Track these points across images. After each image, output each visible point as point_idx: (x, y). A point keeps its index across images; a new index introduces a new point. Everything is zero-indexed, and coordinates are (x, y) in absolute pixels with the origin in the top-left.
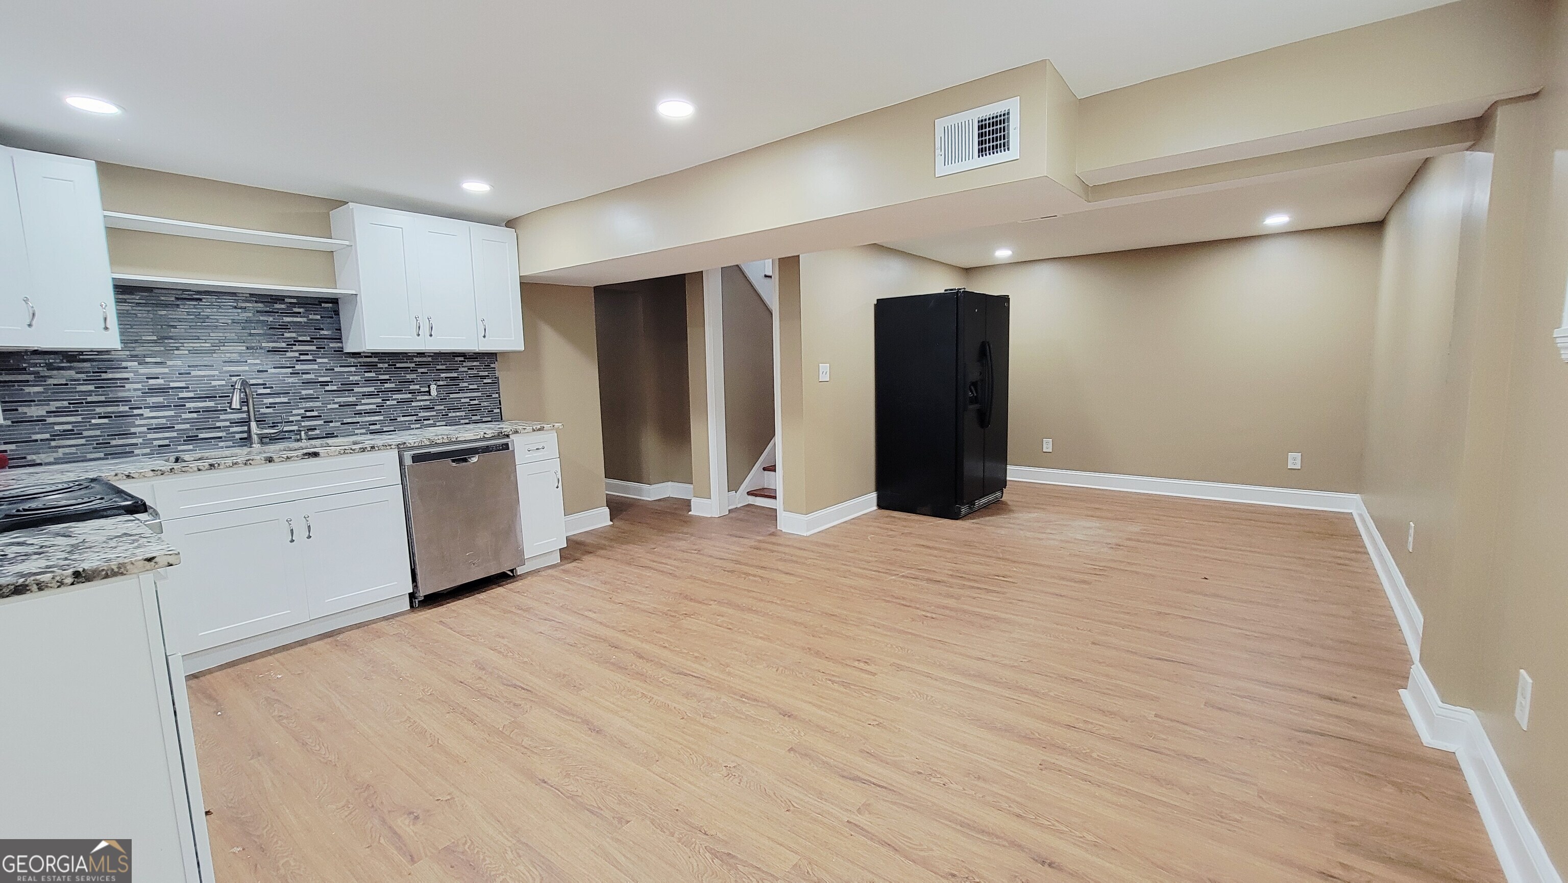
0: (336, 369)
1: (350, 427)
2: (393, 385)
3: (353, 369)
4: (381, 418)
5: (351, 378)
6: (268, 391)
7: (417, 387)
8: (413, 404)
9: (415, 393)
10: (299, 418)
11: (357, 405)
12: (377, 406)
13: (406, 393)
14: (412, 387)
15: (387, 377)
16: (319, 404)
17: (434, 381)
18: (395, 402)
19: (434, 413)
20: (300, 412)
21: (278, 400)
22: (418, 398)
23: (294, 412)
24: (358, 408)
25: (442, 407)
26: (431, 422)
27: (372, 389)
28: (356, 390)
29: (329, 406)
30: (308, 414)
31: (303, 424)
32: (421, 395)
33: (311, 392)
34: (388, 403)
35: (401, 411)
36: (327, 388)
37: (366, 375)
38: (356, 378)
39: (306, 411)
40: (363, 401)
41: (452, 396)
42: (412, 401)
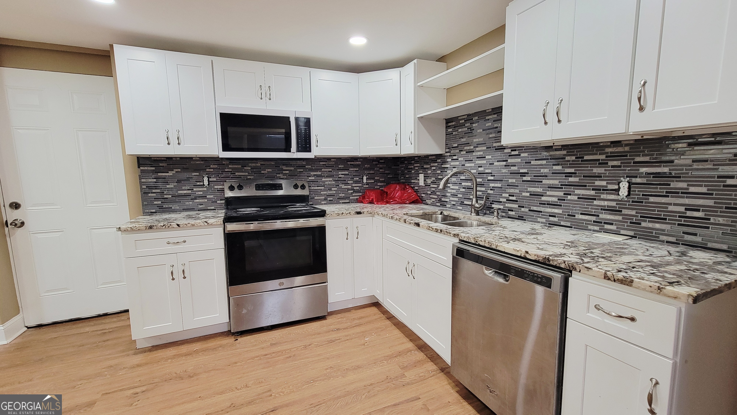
0: (533, 162)
1: (535, 214)
2: (576, 179)
3: (544, 162)
4: (560, 211)
5: (542, 170)
6: (492, 178)
7: (604, 183)
8: (596, 202)
9: (600, 190)
10: (505, 200)
11: (543, 196)
12: (558, 199)
13: (589, 189)
14: (598, 183)
15: (572, 170)
16: (517, 191)
17: (627, 177)
18: (576, 198)
19: (620, 218)
20: (506, 196)
21: (496, 185)
22: (603, 196)
23: (504, 195)
24: (543, 198)
25: (633, 212)
26: (613, 227)
27: (556, 182)
28: (544, 182)
29: (524, 194)
30: (511, 198)
31: (507, 205)
32: (607, 194)
33: (514, 181)
34: (569, 197)
35: (580, 207)
36: (525, 178)
37: (555, 167)
38: (546, 171)
39: (509, 195)
40: (548, 193)
41: (652, 199)
42: (595, 199)
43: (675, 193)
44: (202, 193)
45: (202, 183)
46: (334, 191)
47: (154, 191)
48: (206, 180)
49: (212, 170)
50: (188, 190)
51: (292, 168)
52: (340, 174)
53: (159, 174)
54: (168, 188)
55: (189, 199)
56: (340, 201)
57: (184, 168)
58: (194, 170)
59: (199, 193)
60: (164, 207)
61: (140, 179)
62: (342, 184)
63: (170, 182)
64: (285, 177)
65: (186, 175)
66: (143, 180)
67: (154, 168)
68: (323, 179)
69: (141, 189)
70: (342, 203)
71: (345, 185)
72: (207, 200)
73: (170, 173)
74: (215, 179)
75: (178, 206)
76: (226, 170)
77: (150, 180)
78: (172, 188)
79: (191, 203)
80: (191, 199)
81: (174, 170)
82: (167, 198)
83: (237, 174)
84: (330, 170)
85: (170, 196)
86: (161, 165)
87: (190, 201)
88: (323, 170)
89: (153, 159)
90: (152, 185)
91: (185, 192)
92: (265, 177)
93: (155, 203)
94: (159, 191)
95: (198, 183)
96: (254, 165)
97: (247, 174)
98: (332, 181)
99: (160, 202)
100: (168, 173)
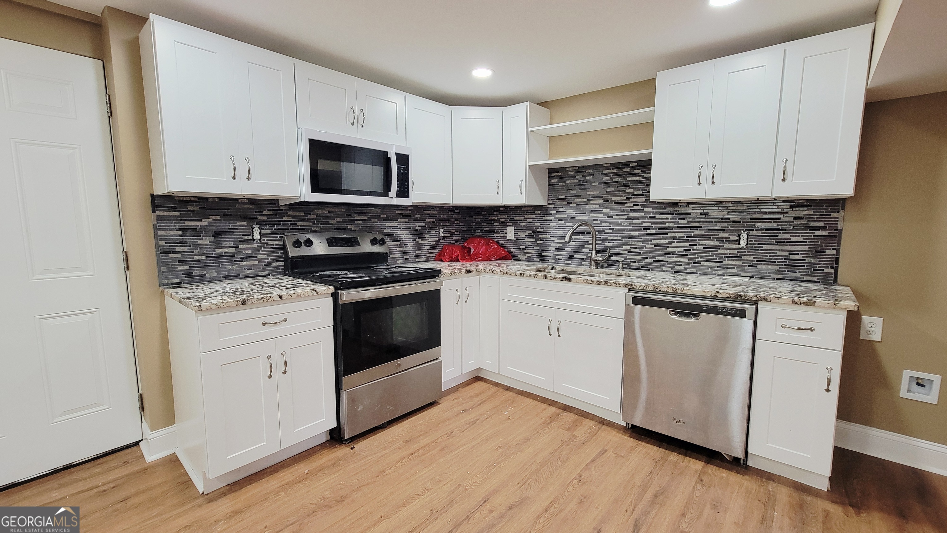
0: (657, 217)
1: (660, 264)
2: (702, 232)
3: (670, 217)
4: (686, 260)
5: (667, 224)
6: (611, 231)
7: (726, 235)
8: (719, 251)
9: (723, 241)
10: (626, 252)
11: (668, 247)
12: (684, 250)
13: (714, 241)
14: (721, 235)
15: (698, 224)
16: (641, 243)
17: (746, 230)
18: (701, 248)
19: (741, 263)
20: (627, 248)
21: (616, 238)
22: (725, 246)
23: (624, 247)
24: (669, 249)
25: (751, 258)
26: (735, 271)
27: (682, 234)
28: (670, 234)
29: (648, 246)
30: (633, 250)
31: (628, 257)
32: (729, 244)
33: (637, 233)
34: (695, 247)
35: (705, 256)
36: (648, 231)
37: (680, 222)
38: (671, 224)
39: (631, 248)
40: (674, 244)
41: (765, 247)
42: (719, 249)
43: (780, 242)
44: (250, 252)
45: (251, 238)
46: (411, 246)
47: (177, 249)
48: (256, 231)
49: (265, 218)
50: (231, 247)
51: (366, 218)
52: (416, 226)
53: (187, 223)
54: (200, 245)
55: (232, 261)
56: (417, 260)
57: (225, 215)
58: (241, 217)
59: (247, 252)
60: (194, 274)
61: (156, 229)
62: (419, 238)
63: (204, 236)
64: (358, 229)
65: (227, 225)
66: (160, 233)
67: (178, 214)
68: (400, 233)
69: (157, 246)
70: (419, 262)
71: (421, 240)
72: (257, 262)
73: (204, 222)
74: (269, 232)
75: (216, 272)
76: (285, 218)
77: (172, 233)
78: (206, 245)
79: (234, 267)
80: (235, 261)
81: (210, 217)
82: (198, 261)
83: (298, 224)
84: (407, 220)
85: (204, 257)
86: (190, 208)
87: (234, 265)
88: (399, 220)
89: (177, 198)
90: (175, 239)
91: (227, 250)
92: (334, 229)
93: (180, 268)
94: (185, 249)
95: (246, 238)
96: (320, 211)
97: (311, 224)
98: (408, 234)
99: (188, 266)
100: (201, 221)
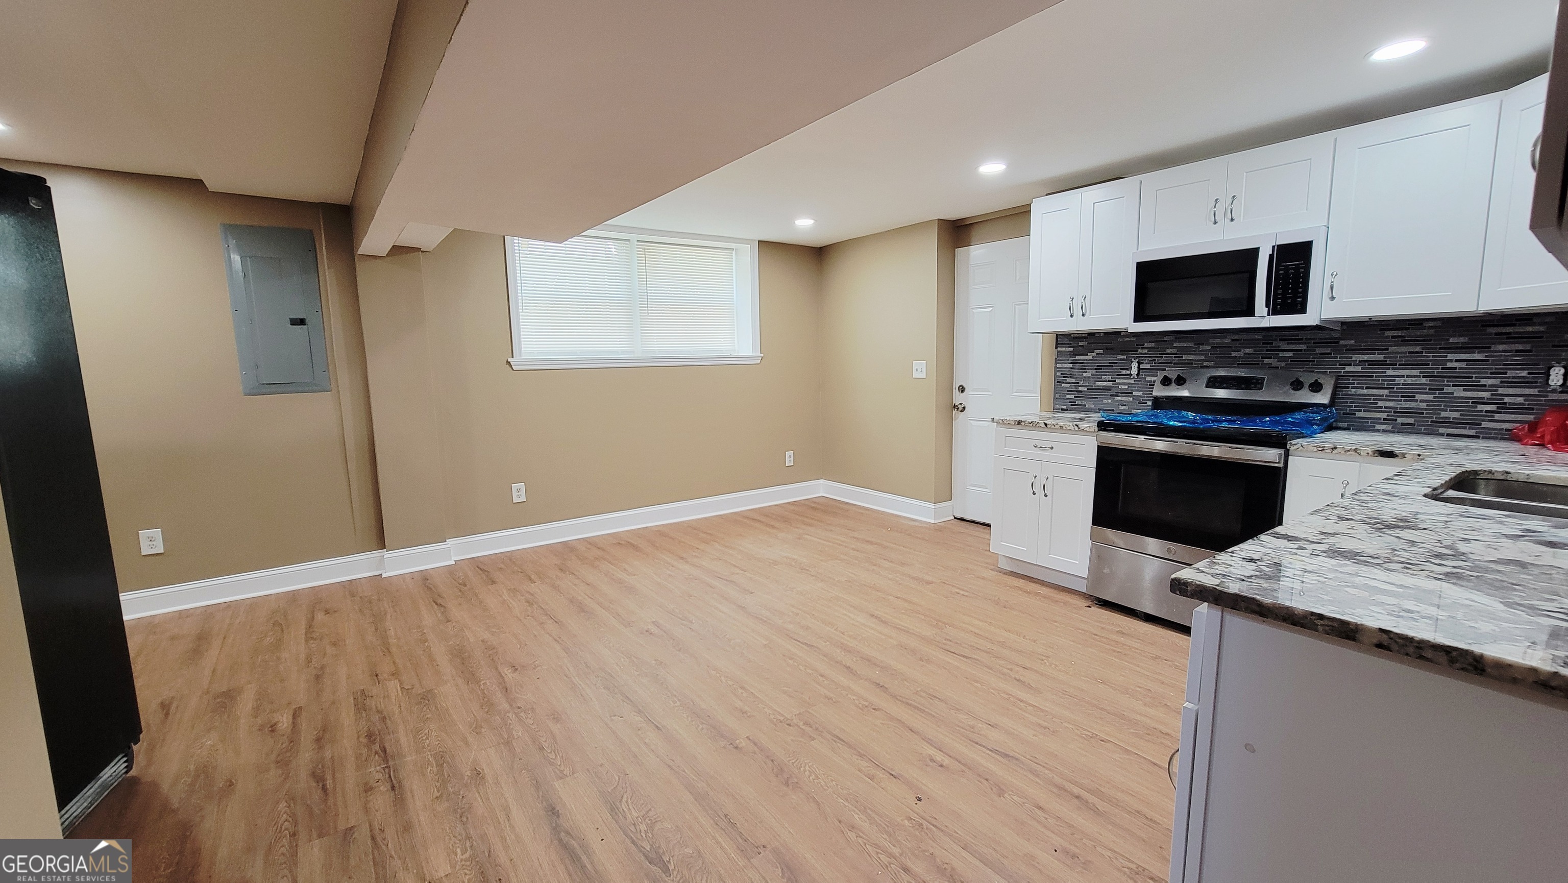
44: (1126, 387)
45: (1128, 372)
46: (1422, 401)
47: (1068, 380)
48: (1135, 366)
49: (1146, 351)
50: (1109, 381)
51: (1304, 347)
52: (1451, 361)
53: (1077, 357)
54: (1085, 377)
55: (1107, 395)
57: (1107, 349)
58: (1121, 351)
59: (1123, 387)
60: (1077, 403)
61: (1056, 363)
62: (1454, 385)
63: (1088, 369)
65: (1110, 359)
66: (1059, 365)
67: (1071, 349)
68: (1390, 372)
69: (1056, 376)
70: (1448, 435)
72: (1132, 398)
73: (1090, 357)
74: (1148, 366)
75: (1093, 404)
76: (1168, 351)
77: (1066, 365)
78: (1089, 377)
79: (1110, 401)
80: (1111, 395)
81: (1095, 351)
82: (1081, 391)
83: (1184, 357)
84: (1418, 349)
85: (1086, 389)
86: (1080, 344)
87: (1110, 399)
88: (1391, 349)
89: (1072, 336)
90: (1066, 372)
91: (1105, 384)
92: (1238, 364)
93: (1068, 396)
94: (1073, 380)
95: (1124, 372)
96: (1218, 340)
97: (1203, 357)
98: (1419, 377)
99: (1073, 396)
100: (1087, 355)
